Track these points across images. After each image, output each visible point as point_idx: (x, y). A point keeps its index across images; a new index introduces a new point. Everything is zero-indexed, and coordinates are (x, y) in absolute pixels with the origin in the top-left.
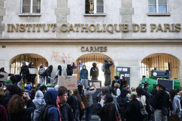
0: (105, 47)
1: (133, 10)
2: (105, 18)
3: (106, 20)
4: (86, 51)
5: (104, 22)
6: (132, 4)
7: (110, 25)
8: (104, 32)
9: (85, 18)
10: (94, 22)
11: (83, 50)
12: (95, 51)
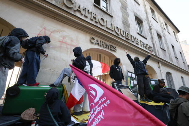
0: (115, 47)
1: (130, 24)
2: (112, 19)
3: (113, 22)
4: (95, 44)
5: (111, 22)
6: (128, 20)
7: (117, 28)
8: (112, 31)
9: (94, 8)
10: (103, 17)
11: (93, 41)
12: (105, 47)
